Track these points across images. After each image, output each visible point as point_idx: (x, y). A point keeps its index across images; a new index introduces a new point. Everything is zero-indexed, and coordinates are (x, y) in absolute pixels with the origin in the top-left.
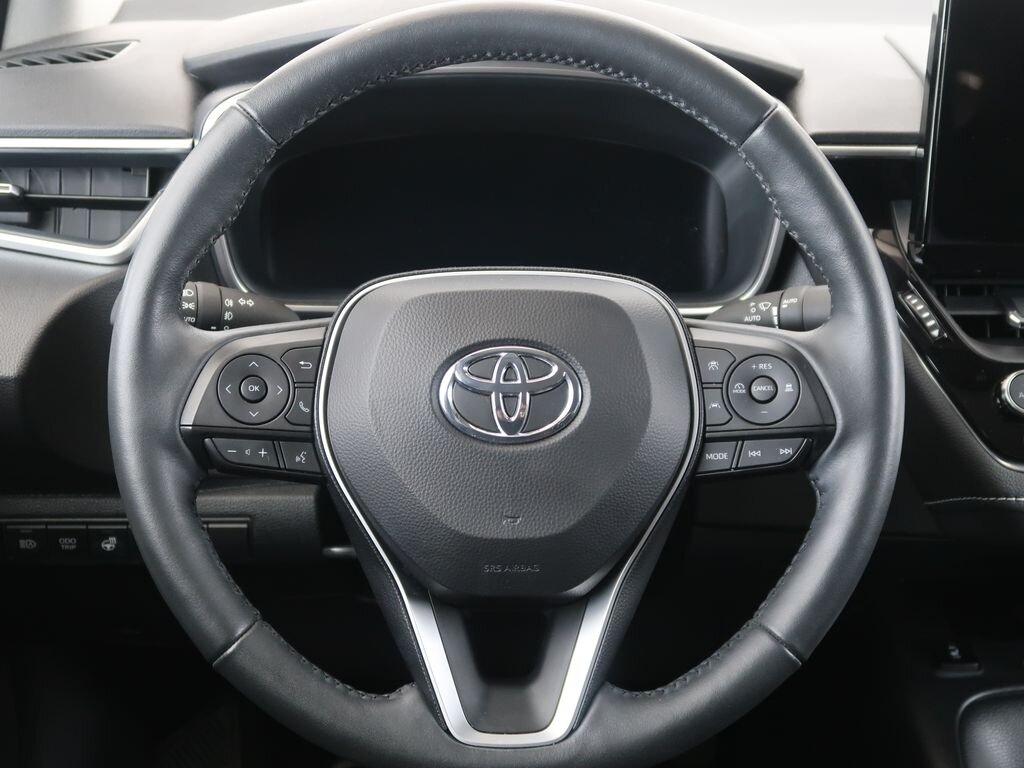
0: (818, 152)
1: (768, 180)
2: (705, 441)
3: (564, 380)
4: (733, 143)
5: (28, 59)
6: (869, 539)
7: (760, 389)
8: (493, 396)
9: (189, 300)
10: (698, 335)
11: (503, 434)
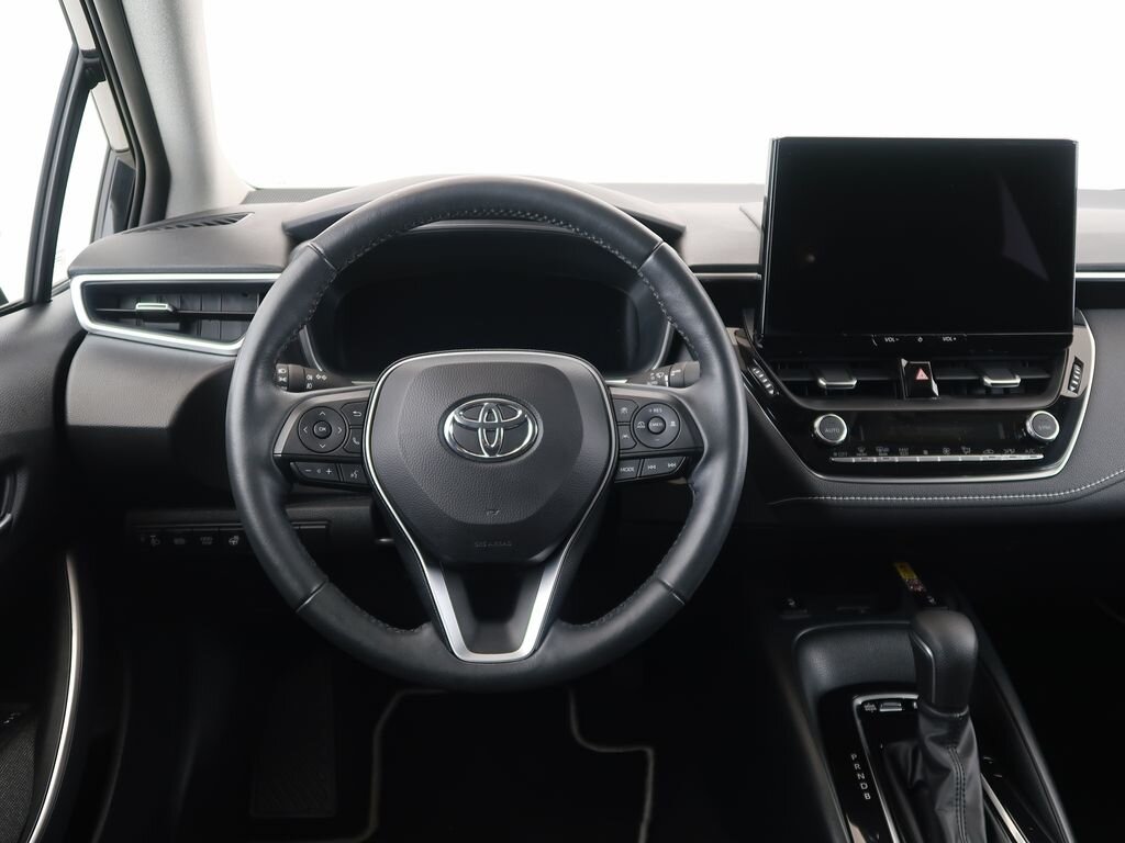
0: (693, 277)
1: (657, 290)
2: (619, 460)
3: (526, 420)
4: (634, 267)
5: (180, 224)
6: (727, 520)
7: (654, 425)
8: (480, 430)
9: (283, 376)
10: (614, 391)
11: (486, 456)
